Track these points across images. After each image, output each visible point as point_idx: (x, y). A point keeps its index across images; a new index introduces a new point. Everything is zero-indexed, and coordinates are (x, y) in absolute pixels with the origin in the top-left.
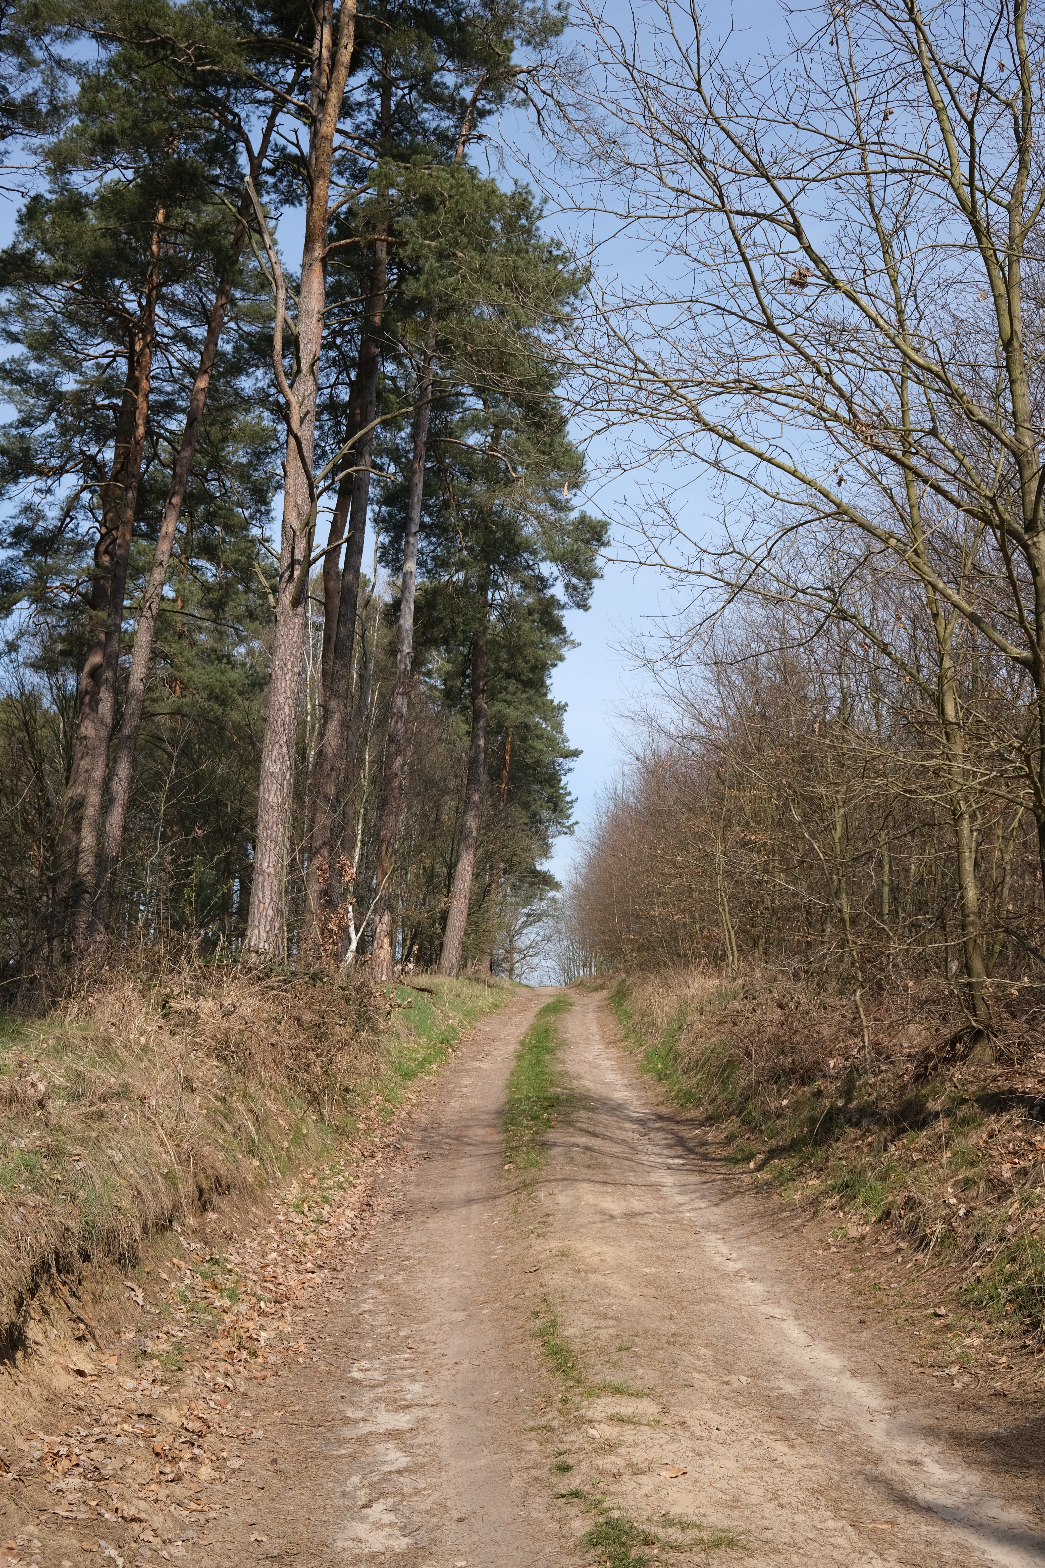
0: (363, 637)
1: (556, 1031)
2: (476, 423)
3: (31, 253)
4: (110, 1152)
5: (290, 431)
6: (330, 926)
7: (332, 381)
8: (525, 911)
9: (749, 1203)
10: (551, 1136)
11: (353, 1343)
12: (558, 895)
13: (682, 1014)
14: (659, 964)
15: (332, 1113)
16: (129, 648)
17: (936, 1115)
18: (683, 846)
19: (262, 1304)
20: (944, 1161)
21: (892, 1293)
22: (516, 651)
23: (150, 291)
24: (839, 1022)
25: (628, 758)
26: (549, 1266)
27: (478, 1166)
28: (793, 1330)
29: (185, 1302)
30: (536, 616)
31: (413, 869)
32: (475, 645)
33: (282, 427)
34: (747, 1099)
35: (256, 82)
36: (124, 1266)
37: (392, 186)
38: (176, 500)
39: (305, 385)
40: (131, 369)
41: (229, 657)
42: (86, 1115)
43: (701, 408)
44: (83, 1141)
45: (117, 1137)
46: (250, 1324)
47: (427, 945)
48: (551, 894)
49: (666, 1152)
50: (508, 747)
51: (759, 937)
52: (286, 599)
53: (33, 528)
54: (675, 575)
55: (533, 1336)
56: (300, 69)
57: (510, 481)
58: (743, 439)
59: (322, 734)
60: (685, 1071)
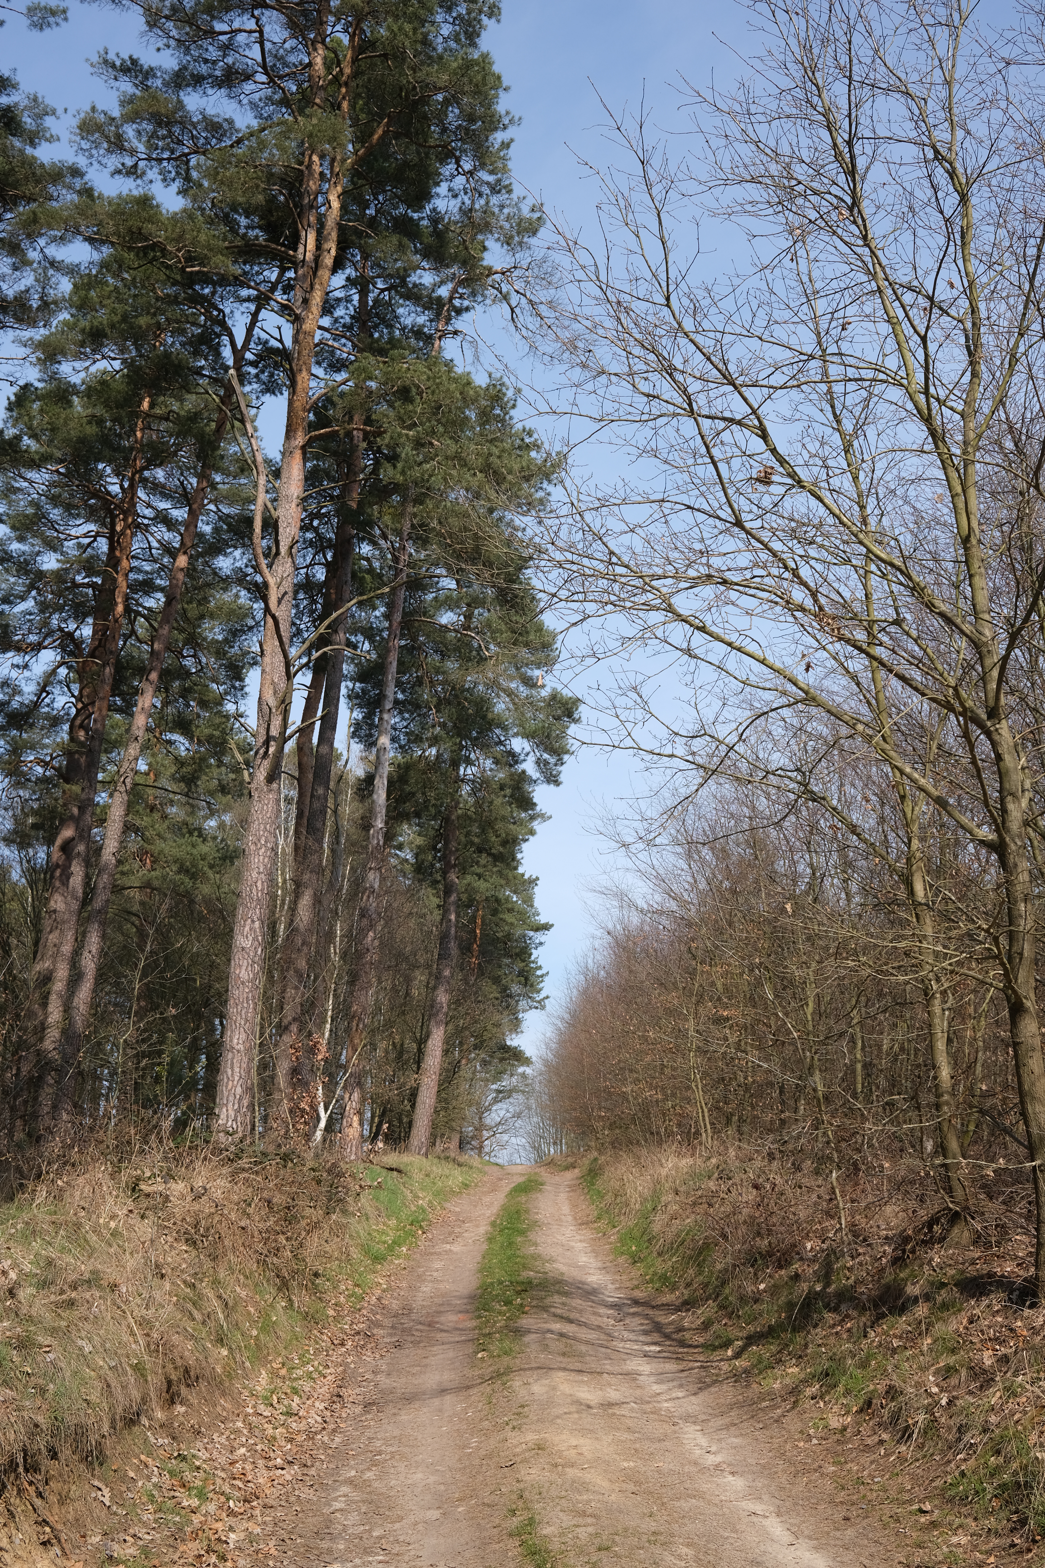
0: (335, 812)
1: (527, 1211)
2: (449, 603)
3: (18, 438)
4: (80, 1342)
5: (267, 610)
6: (302, 1105)
7: (308, 561)
8: (494, 1087)
9: (728, 1392)
10: (525, 1322)
11: (325, 1545)
12: (528, 1070)
13: (656, 1195)
14: (631, 1143)
15: (302, 1299)
16: (102, 822)
17: (916, 1300)
18: (656, 1022)
19: (231, 1503)
20: (925, 1348)
21: (876, 1487)
22: (487, 825)
23: (133, 475)
24: (815, 1204)
25: (598, 933)
26: (525, 1461)
27: (451, 1354)
28: (776, 1528)
29: (152, 1502)
30: (508, 791)
31: (383, 1045)
32: (447, 820)
33: (258, 606)
34: (724, 1283)
35: (240, 282)
36: (91, 1463)
37: (371, 379)
38: (154, 676)
39: (283, 567)
40: (112, 548)
41: (200, 830)
42: (57, 1305)
43: (673, 601)
44: (53, 1331)
45: (88, 1326)
46: (219, 1526)
47: (396, 1123)
48: (521, 1070)
49: (642, 1338)
50: (479, 921)
51: (732, 1115)
52: (261, 775)
53: (8, 703)
54: (648, 757)
55: (511, 1535)
56: (283, 270)
57: (482, 660)
58: (714, 629)
59: (293, 909)
60: (660, 1254)
